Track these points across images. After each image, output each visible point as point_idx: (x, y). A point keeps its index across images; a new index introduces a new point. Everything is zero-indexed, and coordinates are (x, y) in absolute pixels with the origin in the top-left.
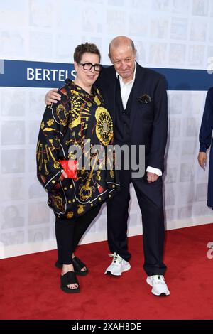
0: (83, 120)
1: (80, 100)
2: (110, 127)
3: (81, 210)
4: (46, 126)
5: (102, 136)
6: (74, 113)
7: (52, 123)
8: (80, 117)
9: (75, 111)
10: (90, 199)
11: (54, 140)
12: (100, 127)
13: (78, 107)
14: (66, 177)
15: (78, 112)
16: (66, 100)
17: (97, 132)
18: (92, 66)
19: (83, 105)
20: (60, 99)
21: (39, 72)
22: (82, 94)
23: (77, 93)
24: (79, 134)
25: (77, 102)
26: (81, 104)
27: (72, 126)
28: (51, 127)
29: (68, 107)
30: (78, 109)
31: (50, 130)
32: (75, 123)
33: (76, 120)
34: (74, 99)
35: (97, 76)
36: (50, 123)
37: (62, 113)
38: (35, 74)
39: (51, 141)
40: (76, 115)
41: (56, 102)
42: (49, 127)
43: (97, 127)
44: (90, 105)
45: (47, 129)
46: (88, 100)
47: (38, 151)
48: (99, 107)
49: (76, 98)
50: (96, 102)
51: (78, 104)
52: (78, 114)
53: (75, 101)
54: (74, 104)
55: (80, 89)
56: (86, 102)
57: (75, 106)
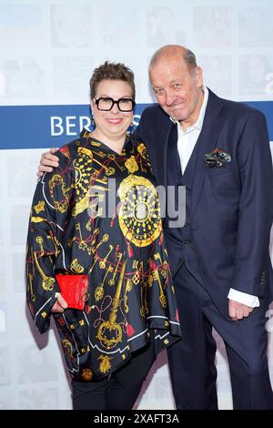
1: (95, 165)
3: (106, 366)
4: (34, 213)
5: (132, 229)
6: (79, 189)
7: (42, 209)
8: (88, 195)
9: (80, 185)
11: (45, 239)
13: (85, 178)
14: (65, 305)
15: (85, 186)
16: (65, 166)
17: (121, 221)
18: (114, 102)
19: (97, 172)
20: (57, 165)
21: (71, 121)
22: (101, 155)
23: (89, 152)
24: (87, 226)
25: (85, 167)
26: (91, 172)
27: (77, 213)
28: (40, 215)
29: (70, 178)
30: (86, 181)
31: (39, 220)
32: (81, 206)
33: (82, 201)
34: (82, 163)
37: (57, 189)
38: (64, 125)
39: (39, 240)
40: (81, 191)
41: (50, 170)
42: (37, 216)
44: (110, 171)
45: (34, 219)
46: (111, 164)
48: (131, 176)
49: (85, 161)
50: (127, 167)
51: (86, 172)
52: (85, 190)
53: (82, 167)
54: (79, 171)
55: (98, 145)
56: (104, 166)
57: (81, 175)
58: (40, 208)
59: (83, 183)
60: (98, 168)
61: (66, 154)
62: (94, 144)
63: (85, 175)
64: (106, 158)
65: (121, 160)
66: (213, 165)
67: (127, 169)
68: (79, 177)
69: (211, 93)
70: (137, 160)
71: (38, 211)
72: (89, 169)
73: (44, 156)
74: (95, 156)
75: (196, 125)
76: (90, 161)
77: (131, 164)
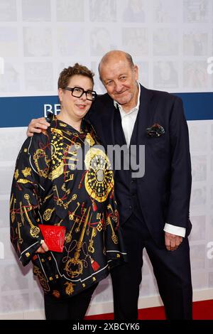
0: (67, 168)
2: (108, 175)
3: (70, 290)
4: (21, 176)
5: (95, 189)
6: (55, 160)
7: (29, 173)
8: (62, 164)
9: (56, 157)
10: (82, 276)
11: (31, 196)
12: (92, 177)
13: (59, 151)
15: (59, 157)
17: (87, 184)
18: (84, 91)
19: (69, 147)
22: (68, 133)
24: (63, 188)
25: (58, 143)
26: (63, 146)
27: (54, 178)
28: (27, 178)
30: (60, 154)
31: (26, 181)
32: (57, 173)
33: (57, 169)
34: (55, 140)
35: (88, 108)
36: (26, 172)
39: (27, 197)
40: (57, 161)
42: (24, 178)
43: (86, 178)
45: (21, 181)
47: (11, 209)
49: (57, 138)
51: (59, 147)
52: (60, 161)
53: (56, 143)
54: (54, 146)
55: (64, 126)
56: (73, 142)
57: (56, 149)
59: (57, 155)
64: (72, 135)
68: (54, 151)
71: (25, 175)
75: (136, 107)
76: (61, 138)
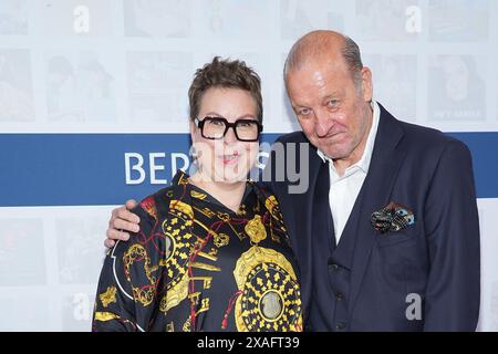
0: (195, 286)
1: (196, 230)
6: (173, 267)
7: (113, 299)
8: (186, 278)
9: (174, 262)
12: (251, 306)
15: (182, 262)
16: (150, 234)
17: (239, 321)
18: (228, 125)
19: (201, 241)
20: (136, 229)
22: (207, 212)
23: (187, 209)
24: (185, 327)
25: (182, 233)
27: (168, 306)
28: (110, 308)
29: (157, 251)
30: (183, 256)
31: (108, 317)
32: (175, 296)
33: (177, 287)
34: (176, 226)
36: (107, 298)
37: (137, 267)
40: (176, 272)
41: (126, 237)
42: (104, 310)
43: (238, 307)
44: (222, 240)
45: (99, 316)
46: (223, 229)
48: (254, 247)
49: (181, 222)
50: (249, 233)
51: (184, 241)
52: (182, 270)
53: (177, 232)
54: (173, 239)
55: (201, 197)
56: (211, 232)
57: (176, 246)
58: (110, 297)
59: (178, 258)
60: (203, 234)
61: (151, 212)
62: (196, 195)
63: (181, 245)
64: (215, 219)
65: (239, 222)
66: (386, 230)
67: (248, 237)
68: (171, 249)
69: (384, 113)
70: (265, 222)
71: (105, 303)
72: (188, 236)
73: (116, 214)
74: (197, 215)
75: (360, 164)
76: (189, 223)
77: (255, 229)
